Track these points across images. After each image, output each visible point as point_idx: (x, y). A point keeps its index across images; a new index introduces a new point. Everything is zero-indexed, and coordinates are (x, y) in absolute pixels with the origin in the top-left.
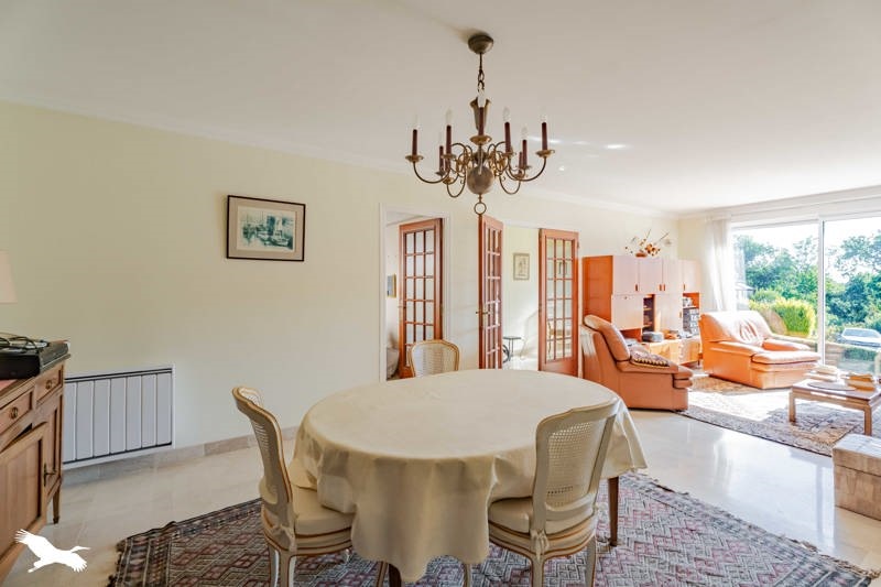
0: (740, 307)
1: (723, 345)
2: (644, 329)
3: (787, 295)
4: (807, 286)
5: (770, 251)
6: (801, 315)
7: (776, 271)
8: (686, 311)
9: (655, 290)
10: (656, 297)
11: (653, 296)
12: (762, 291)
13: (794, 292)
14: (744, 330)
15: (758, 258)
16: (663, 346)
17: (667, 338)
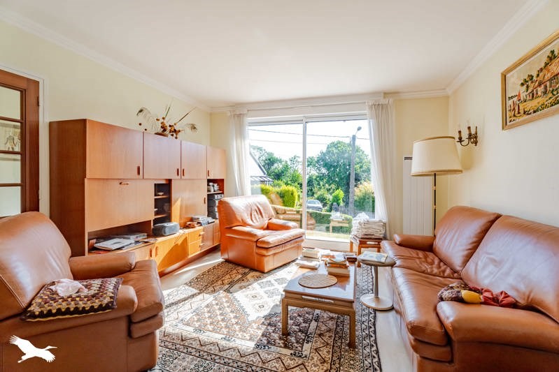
0: (254, 192)
1: (235, 230)
2: (156, 221)
3: (287, 184)
4: (294, 180)
5: (280, 161)
6: (292, 194)
7: (283, 172)
8: (210, 198)
9: (173, 176)
10: (173, 183)
11: (170, 181)
12: (276, 182)
13: (289, 182)
14: (254, 213)
15: (276, 165)
16: (178, 238)
17: (186, 227)
